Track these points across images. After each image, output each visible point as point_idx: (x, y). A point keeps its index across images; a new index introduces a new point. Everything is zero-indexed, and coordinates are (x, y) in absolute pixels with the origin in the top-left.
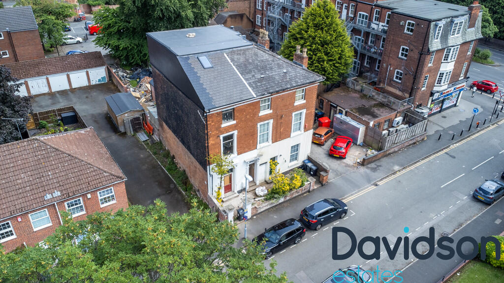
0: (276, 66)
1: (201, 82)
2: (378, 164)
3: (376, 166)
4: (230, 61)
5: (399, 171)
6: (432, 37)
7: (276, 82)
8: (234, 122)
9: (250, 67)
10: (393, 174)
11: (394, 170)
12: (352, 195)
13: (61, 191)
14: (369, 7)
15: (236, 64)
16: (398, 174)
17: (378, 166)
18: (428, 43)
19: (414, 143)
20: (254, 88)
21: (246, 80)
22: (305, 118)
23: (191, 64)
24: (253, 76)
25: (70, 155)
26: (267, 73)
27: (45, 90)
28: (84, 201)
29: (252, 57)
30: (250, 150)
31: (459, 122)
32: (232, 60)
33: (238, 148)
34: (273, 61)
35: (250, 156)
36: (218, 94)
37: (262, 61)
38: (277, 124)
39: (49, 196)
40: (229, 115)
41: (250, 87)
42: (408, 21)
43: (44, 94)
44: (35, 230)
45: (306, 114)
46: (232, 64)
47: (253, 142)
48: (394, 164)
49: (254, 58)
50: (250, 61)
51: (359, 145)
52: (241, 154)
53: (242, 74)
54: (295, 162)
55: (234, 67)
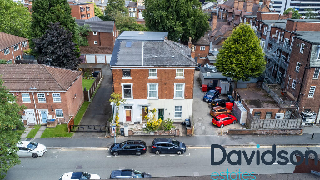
0: (170, 53)
2: (241, 137)
3: (237, 138)
4: (143, 46)
5: (252, 145)
7: (162, 61)
8: (131, 78)
9: (153, 51)
10: (245, 145)
11: (248, 143)
12: (201, 146)
13: (37, 88)
15: (146, 48)
16: (250, 147)
17: (239, 138)
19: (285, 134)
20: (145, 61)
21: (144, 56)
22: (185, 89)
23: (120, 44)
24: (151, 56)
26: (161, 56)
28: (46, 96)
30: (142, 98)
32: (145, 46)
33: (133, 93)
34: (171, 50)
35: (143, 102)
37: (163, 49)
38: (162, 87)
39: (31, 88)
40: (127, 73)
42: (302, 44)
43: (102, 64)
44: (23, 102)
45: (186, 87)
46: (143, 47)
47: (145, 94)
48: (253, 140)
49: (159, 47)
50: (156, 48)
51: (241, 124)
52: (136, 99)
53: (144, 53)
54: (179, 118)
55: (143, 49)
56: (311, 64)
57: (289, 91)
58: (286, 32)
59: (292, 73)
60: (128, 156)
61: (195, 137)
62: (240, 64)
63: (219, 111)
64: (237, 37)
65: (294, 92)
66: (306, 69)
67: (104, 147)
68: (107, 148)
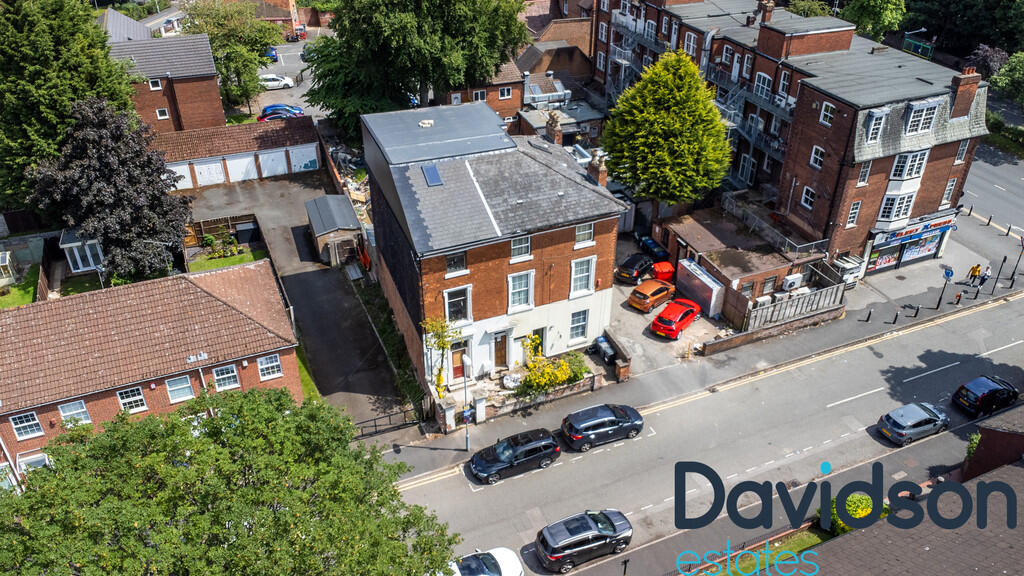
0: (548, 185)
1: (418, 208)
2: (732, 356)
3: (725, 358)
4: (472, 174)
5: (765, 371)
6: (861, 136)
7: (541, 213)
8: (467, 272)
9: (503, 185)
10: (752, 375)
11: (756, 368)
12: (665, 403)
13: (209, 353)
14: (774, 66)
15: (481, 179)
16: (762, 375)
17: (730, 359)
18: (853, 146)
19: (815, 324)
20: (501, 222)
21: (492, 206)
22: (596, 270)
23: (409, 178)
24: (505, 201)
25: (225, 304)
26: (530, 196)
27: (221, 179)
28: (238, 370)
29: (511, 168)
30: (496, 314)
31: (926, 290)
32: (477, 173)
33: (474, 311)
34: (546, 175)
35: (495, 324)
36: (441, 229)
37: (527, 175)
38: (543, 276)
39: (193, 359)
40: (458, 262)
41: (496, 219)
42: (825, 103)
43: (218, 186)
44: (172, 402)
45: (598, 264)
46: (474, 179)
47: (501, 304)
48: (760, 357)
49: (513, 170)
50: (507, 175)
51: (712, 318)
52: (480, 319)
53: (487, 197)
54: (581, 339)
55: (477, 185)
56: (856, 155)
57: (794, 211)
58: (758, 57)
59: (799, 171)
60: (522, 475)
61: (636, 379)
62: (680, 165)
63: (653, 295)
64: (664, 94)
65: (809, 216)
66: (842, 165)
67: (446, 467)
68: (456, 469)
